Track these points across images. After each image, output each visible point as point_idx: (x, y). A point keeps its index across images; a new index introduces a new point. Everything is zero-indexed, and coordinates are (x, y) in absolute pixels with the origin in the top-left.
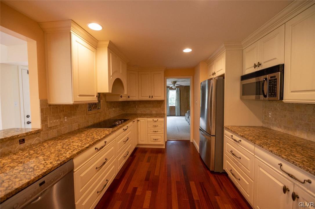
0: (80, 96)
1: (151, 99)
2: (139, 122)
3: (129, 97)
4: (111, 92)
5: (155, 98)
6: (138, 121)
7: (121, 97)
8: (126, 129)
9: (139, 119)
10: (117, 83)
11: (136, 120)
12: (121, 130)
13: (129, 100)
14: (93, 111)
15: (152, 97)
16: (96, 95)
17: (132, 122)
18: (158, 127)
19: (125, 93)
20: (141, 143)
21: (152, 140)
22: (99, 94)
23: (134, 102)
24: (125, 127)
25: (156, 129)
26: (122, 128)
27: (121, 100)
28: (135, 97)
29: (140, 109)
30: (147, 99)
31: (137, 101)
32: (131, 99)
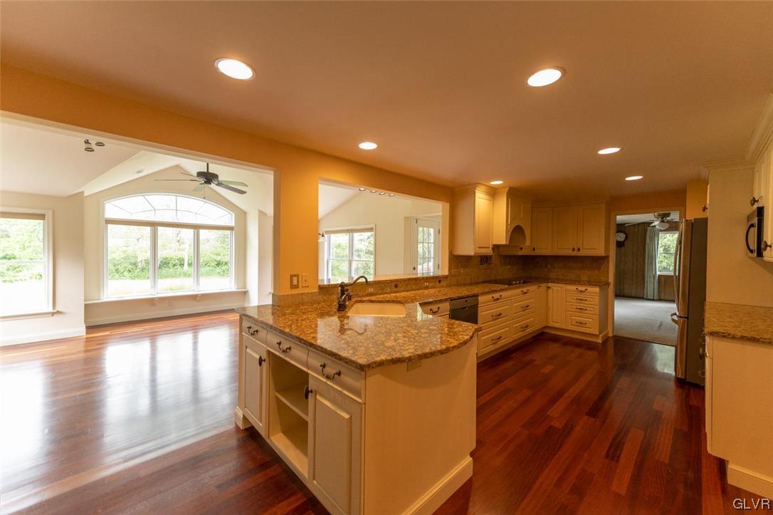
0: (479, 248)
1: (575, 253)
2: (550, 291)
3: (534, 249)
4: (508, 243)
5: (583, 253)
6: (549, 288)
7: (521, 249)
8: (526, 293)
9: (550, 285)
10: (516, 232)
11: (544, 286)
12: (518, 291)
13: (533, 253)
14: (485, 266)
15: (579, 250)
16: (491, 247)
17: (537, 286)
18: (586, 302)
19: (528, 243)
20: (551, 324)
21: (574, 323)
22: (494, 245)
23: (545, 258)
24: (525, 290)
25: (581, 305)
26: (521, 289)
27: (520, 253)
28: (545, 249)
29: (556, 270)
30: (569, 252)
31: (550, 256)
32: (538, 252)
